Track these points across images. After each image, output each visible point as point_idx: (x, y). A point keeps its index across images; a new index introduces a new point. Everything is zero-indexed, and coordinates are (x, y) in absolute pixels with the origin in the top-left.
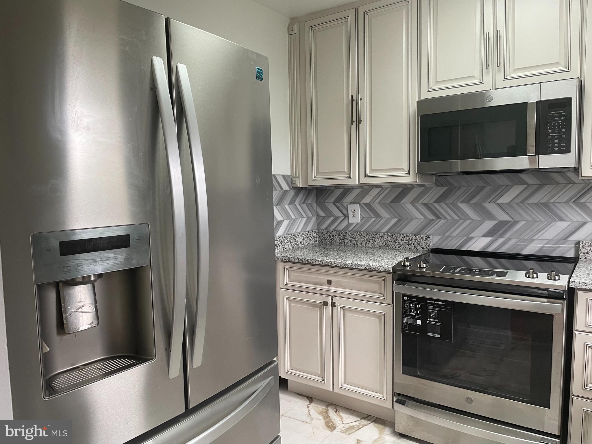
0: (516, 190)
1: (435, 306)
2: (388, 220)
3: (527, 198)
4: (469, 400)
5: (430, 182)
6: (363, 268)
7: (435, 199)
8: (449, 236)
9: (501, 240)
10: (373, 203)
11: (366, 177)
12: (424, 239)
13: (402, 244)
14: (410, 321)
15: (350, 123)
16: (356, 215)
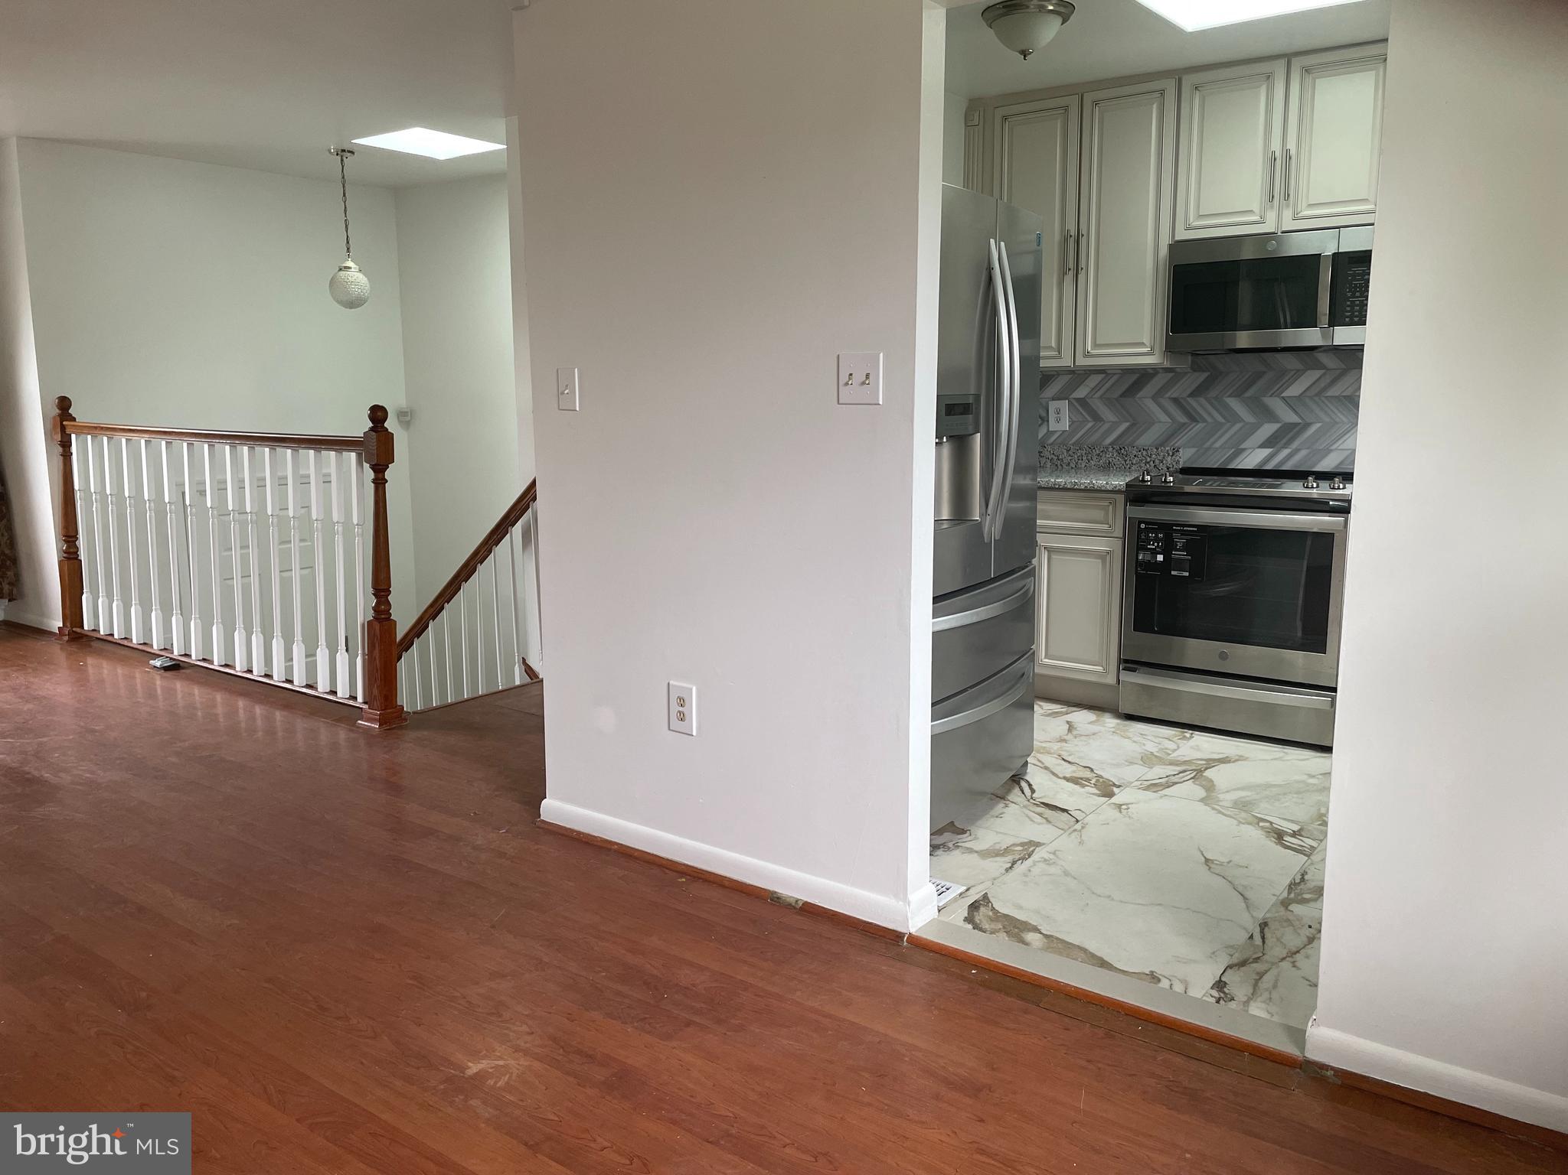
0: (1310, 376)
1: (1184, 533)
2: (1114, 426)
3: (1325, 389)
4: (1223, 656)
5: (1184, 364)
6: (1083, 487)
7: (1189, 391)
8: (1208, 449)
9: (1286, 452)
10: (1091, 398)
11: (1085, 356)
12: (1171, 454)
13: (1134, 462)
14: (1148, 557)
15: (1063, 273)
16: (1061, 419)
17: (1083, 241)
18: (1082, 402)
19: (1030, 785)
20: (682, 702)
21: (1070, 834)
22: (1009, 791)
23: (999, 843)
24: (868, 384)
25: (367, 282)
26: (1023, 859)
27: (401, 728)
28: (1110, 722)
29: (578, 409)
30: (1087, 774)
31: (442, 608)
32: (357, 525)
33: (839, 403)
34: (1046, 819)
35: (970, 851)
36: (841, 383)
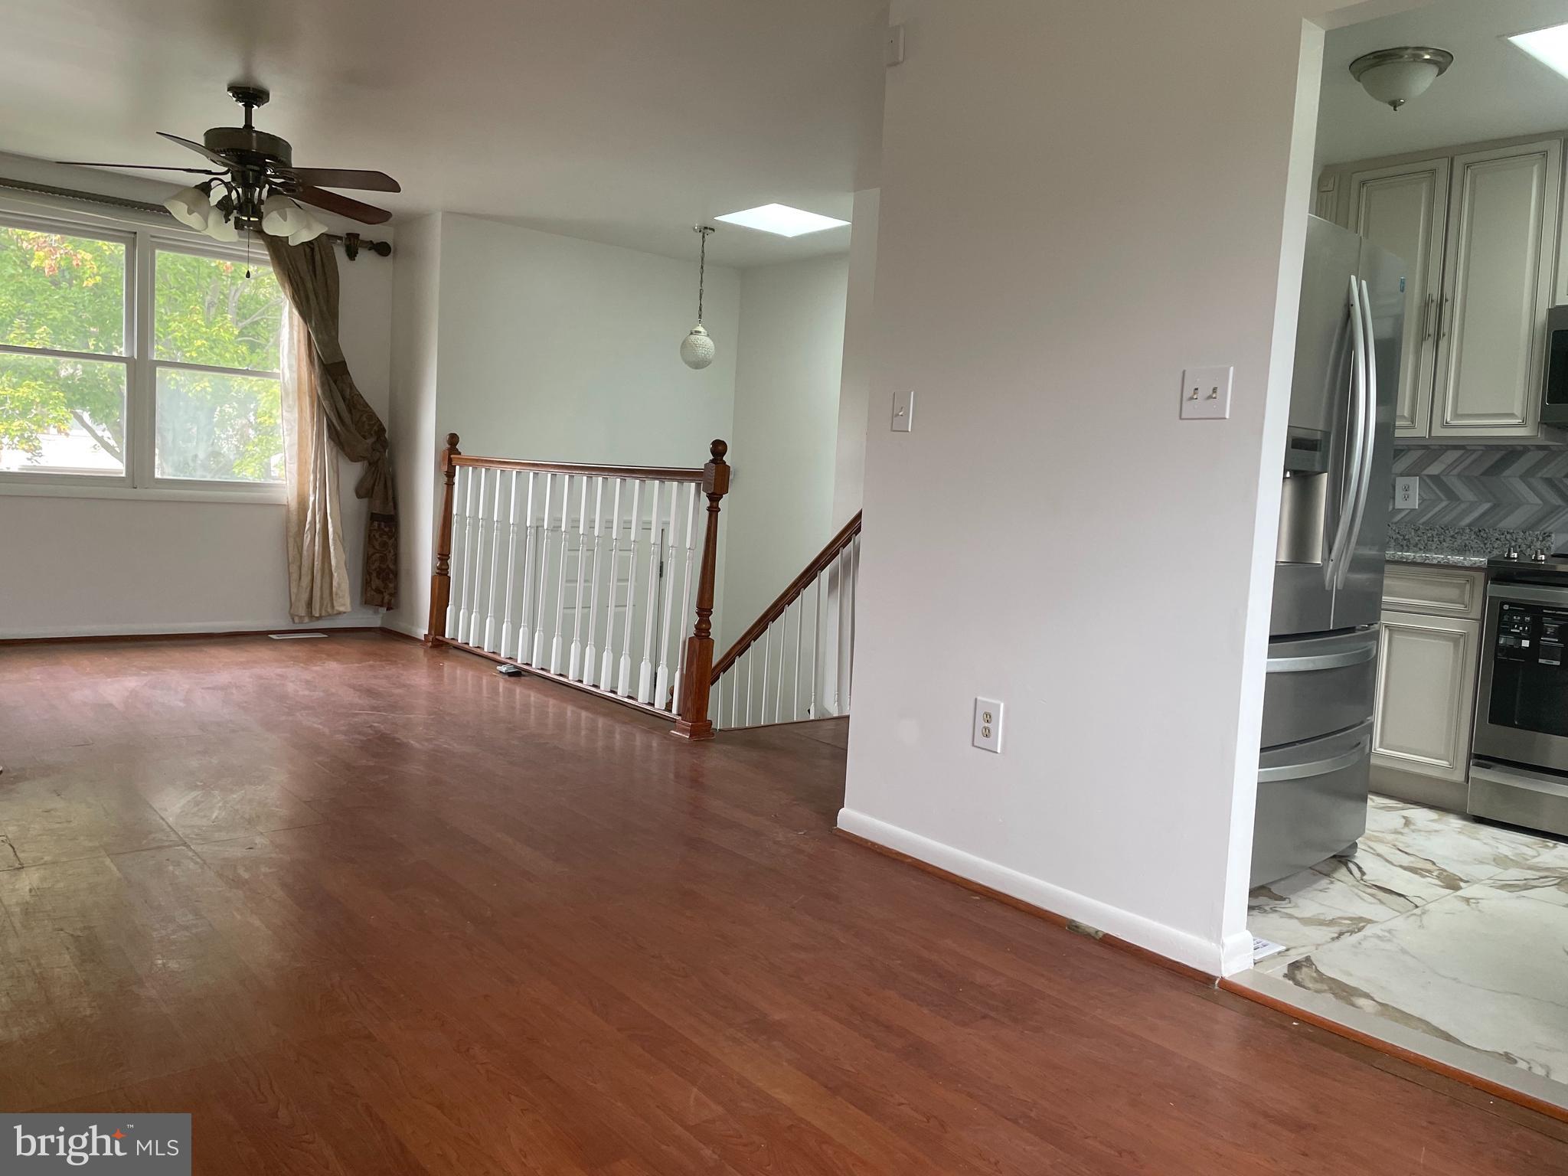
1: (1556, 617)
2: (1474, 505)
6: (1435, 563)
10: (1447, 474)
11: (1443, 425)
14: (1511, 642)
15: (1422, 338)
16: (1409, 496)
17: (1447, 307)
18: (1435, 479)
19: (1359, 868)
20: (988, 718)
21: (1408, 917)
22: (1335, 870)
23: (1323, 914)
24: (1215, 398)
25: (713, 345)
26: (1352, 932)
27: (708, 741)
28: (1455, 823)
29: (910, 430)
30: (1429, 866)
31: (749, 645)
32: (689, 549)
33: (1181, 418)
34: (1379, 900)
35: (1291, 917)
36: (1184, 399)
